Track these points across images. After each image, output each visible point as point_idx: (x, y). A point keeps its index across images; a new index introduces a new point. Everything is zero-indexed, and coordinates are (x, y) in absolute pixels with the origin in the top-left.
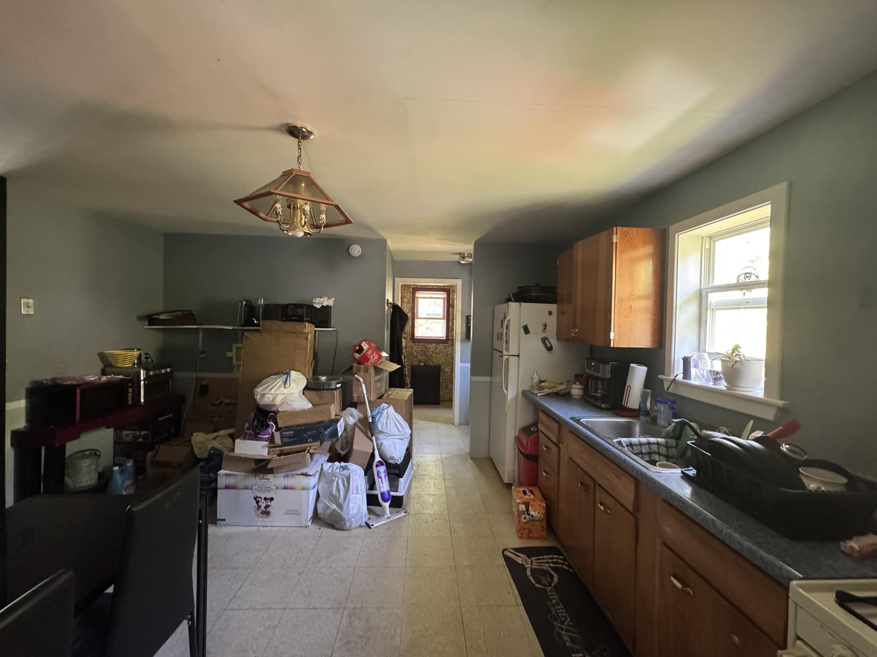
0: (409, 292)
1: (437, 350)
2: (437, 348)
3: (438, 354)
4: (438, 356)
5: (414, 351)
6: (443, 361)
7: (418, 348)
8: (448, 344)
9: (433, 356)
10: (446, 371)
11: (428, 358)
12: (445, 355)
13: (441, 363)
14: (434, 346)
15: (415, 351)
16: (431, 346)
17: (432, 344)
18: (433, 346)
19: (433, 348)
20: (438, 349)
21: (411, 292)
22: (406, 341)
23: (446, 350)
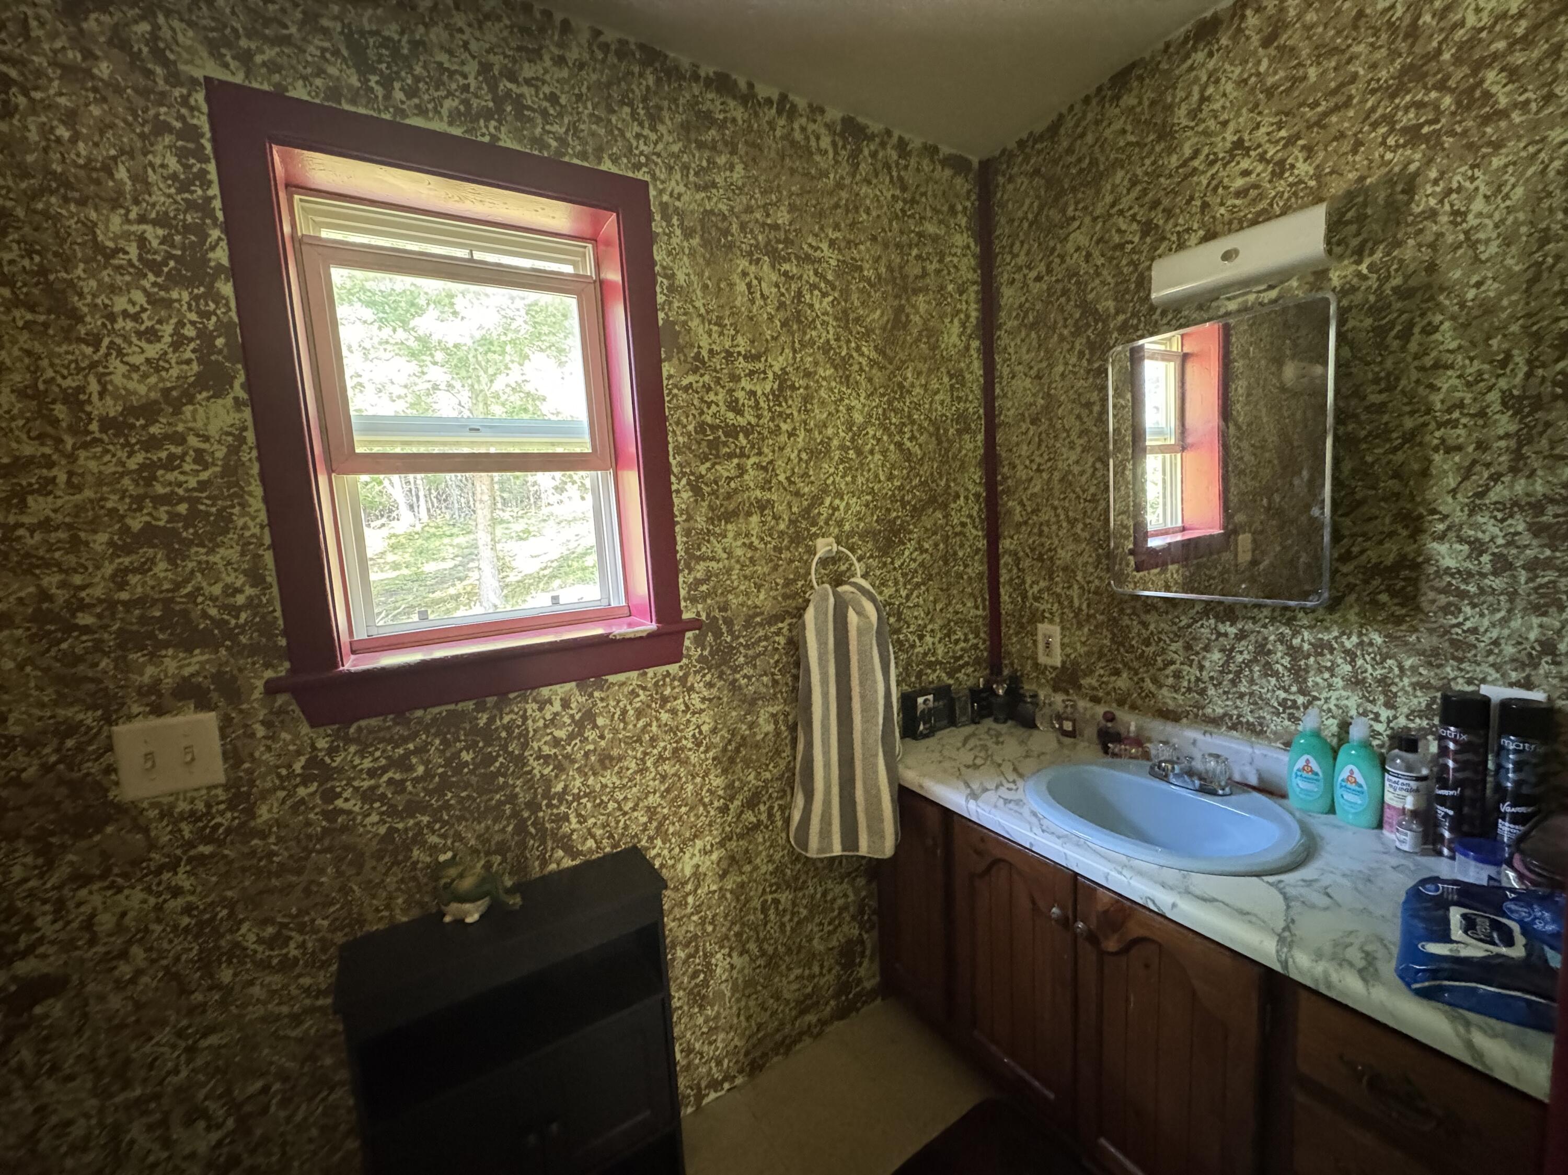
0: (161, 128)
1: (591, 735)
2: (589, 717)
3: (606, 760)
4: (609, 778)
5: (349, 803)
6: (651, 811)
7: (403, 764)
8: (673, 668)
9: (561, 796)
10: (688, 872)
11: (521, 828)
12: (661, 759)
13: (634, 829)
14: (566, 704)
15: (368, 796)
16: (531, 707)
17: (545, 692)
18: (557, 707)
19: (553, 721)
20: (600, 721)
21: (190, 132)
22: (225, 725)
23: (665, 716)
